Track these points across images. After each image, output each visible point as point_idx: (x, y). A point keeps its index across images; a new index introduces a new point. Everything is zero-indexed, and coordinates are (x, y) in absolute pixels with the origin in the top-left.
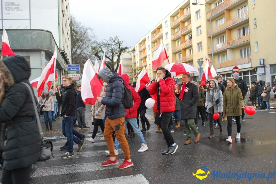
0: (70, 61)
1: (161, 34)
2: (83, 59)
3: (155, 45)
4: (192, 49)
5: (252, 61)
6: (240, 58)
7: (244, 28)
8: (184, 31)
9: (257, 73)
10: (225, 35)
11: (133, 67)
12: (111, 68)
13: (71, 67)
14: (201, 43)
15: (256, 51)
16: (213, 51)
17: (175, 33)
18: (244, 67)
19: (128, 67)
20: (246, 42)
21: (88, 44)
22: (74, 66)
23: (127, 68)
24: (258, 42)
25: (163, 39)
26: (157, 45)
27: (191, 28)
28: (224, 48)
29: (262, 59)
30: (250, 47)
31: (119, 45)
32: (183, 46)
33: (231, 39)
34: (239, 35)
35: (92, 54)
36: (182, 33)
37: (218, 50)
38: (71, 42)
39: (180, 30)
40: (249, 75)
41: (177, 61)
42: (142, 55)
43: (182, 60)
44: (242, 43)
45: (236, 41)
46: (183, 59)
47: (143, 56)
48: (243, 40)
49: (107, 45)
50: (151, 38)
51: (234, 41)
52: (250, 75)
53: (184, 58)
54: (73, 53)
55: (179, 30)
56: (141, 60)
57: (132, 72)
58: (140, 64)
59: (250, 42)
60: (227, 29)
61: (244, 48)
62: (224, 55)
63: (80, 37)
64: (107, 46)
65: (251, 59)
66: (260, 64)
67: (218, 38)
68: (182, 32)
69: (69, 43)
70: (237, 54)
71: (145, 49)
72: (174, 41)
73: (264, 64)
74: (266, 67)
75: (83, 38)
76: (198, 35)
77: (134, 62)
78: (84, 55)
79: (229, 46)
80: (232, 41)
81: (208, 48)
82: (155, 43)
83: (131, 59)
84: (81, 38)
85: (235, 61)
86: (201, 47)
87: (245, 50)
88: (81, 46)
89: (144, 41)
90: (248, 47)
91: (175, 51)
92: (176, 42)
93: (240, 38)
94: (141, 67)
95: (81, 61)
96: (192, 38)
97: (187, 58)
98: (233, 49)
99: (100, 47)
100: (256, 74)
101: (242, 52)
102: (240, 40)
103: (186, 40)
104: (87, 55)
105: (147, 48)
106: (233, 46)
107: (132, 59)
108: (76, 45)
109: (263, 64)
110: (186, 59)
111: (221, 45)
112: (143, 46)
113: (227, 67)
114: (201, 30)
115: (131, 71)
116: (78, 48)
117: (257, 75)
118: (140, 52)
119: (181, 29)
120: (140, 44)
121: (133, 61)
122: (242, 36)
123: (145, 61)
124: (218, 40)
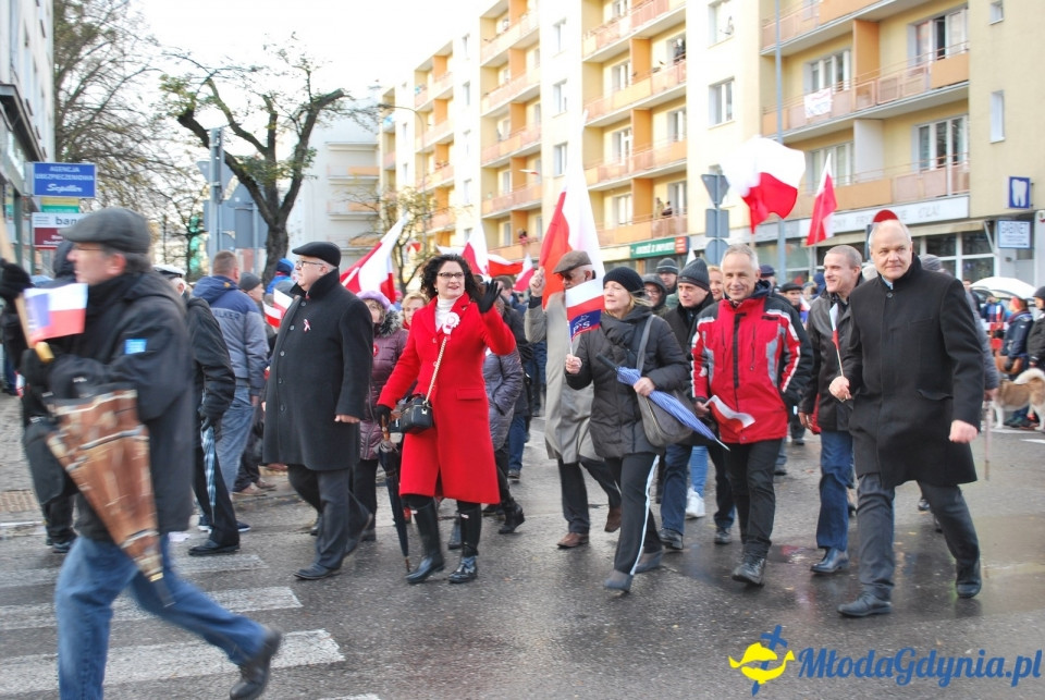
0: (46, 143)
1: (532, 26)
2: (119, 136)
3: (497, 80)
4: (684, 112)
5: (974, 189)
6: (917, 167)
7: (943, 18)
8: (649, 17)
9: (996, 250)
10: (850, 51)
11: (381, 189)
12: (263, 193)
13: (52, 176)
14: (729, 82)
15: (994, 139)
16: (789, 127)
17: (603, 27)
18: (935, 213)
19: (353, 190)
20: (946, 90)
21: (145, 61)
22: (66, 169)
23: (351, 197)
24: (1006, 94)
25: (538, 51)
26: (507, 82)
27: (684, 4)
28: (842, 115)
29: (1021, 179)
30: (965, 118)
31: (309, 73)
32: (641, 94)
33: (878, 73)
34: (918, 52)
35: (164, 113)
36: (640, 29)
37: (809, 121)
38: (56, 41)
39: (630, 13)
40: (953, 254)
41: (605, 169)
42: (431, 129)
43: (631, 166)
44: (930, 93)
45: (900, 82)
46: (636, 164)
47: (435, 136)
48: (935, 79)
49: (246, 74)
50: (482, 46)
51: (888, 81)
52: (959, 257)
53: (644, 155)
54: (62, 105)
55: (626, 14)
56: (425, 155)
57: (377, 216)
58: (417, 179)
59: (966, 90)
60: (859, 20)
61: (940, 118)
62: (840, 149)
63: (104, 16)
64: (243, 77)
65: (967, 178)
66: (1012, 205)
67: (816, 63)
68: (635, 23)
69: (43, 48)
70: (905, 147)
71: (444, 101)
72: (596, 65)
73: (1027, 206)
74: (1038, 219)
75: (118, 23)
76: (716, 43)
77: (388, 166)
78: (123, 115)
79: (866, 109)
80: (883, 82)
81: (764, 112)
82: (501, 73)
83: (373, 148)
84: (111, 24)
85: (891, 180)
86: (729, 101)
87: (941, 127)
88: (110, 65)
89: (444, 57)
90: (955, 114)
91: (598, 120)
92: (608, 71)
93: (921, 71)
94: (419, 192)
95: (105, 144)
96: (684, 57)
97: (658, 157)
98: (885, 122)
99: (209, 81)
100: (990, 251)
101: (927, 138)
102: (922, 77)
103: (655, 64)
104: (136, 114)
105: (459, 93)
106: (885, 107)
107: (376, 147)
108: (80, 60)
109: (1023, 204)
110: (651, 164)
111: (828, 99)
112: (435, 81)
113: (853, 210)
114: (730, 18)
115: (367, 211)
116: (92, 74)
117: (992, 259)
118: (423, 114)
119: (635, 8)
120: (424, 71)
121: (381, 161)
122: (930, 57)
123: (446, 164)
124: (815, 74)
